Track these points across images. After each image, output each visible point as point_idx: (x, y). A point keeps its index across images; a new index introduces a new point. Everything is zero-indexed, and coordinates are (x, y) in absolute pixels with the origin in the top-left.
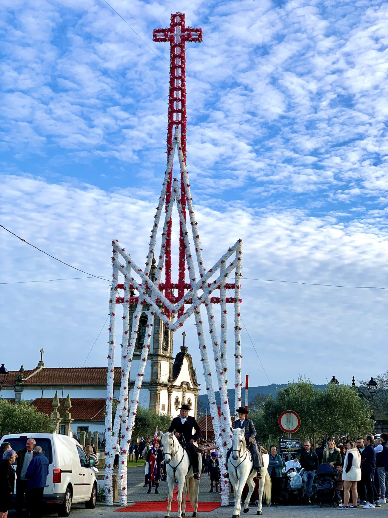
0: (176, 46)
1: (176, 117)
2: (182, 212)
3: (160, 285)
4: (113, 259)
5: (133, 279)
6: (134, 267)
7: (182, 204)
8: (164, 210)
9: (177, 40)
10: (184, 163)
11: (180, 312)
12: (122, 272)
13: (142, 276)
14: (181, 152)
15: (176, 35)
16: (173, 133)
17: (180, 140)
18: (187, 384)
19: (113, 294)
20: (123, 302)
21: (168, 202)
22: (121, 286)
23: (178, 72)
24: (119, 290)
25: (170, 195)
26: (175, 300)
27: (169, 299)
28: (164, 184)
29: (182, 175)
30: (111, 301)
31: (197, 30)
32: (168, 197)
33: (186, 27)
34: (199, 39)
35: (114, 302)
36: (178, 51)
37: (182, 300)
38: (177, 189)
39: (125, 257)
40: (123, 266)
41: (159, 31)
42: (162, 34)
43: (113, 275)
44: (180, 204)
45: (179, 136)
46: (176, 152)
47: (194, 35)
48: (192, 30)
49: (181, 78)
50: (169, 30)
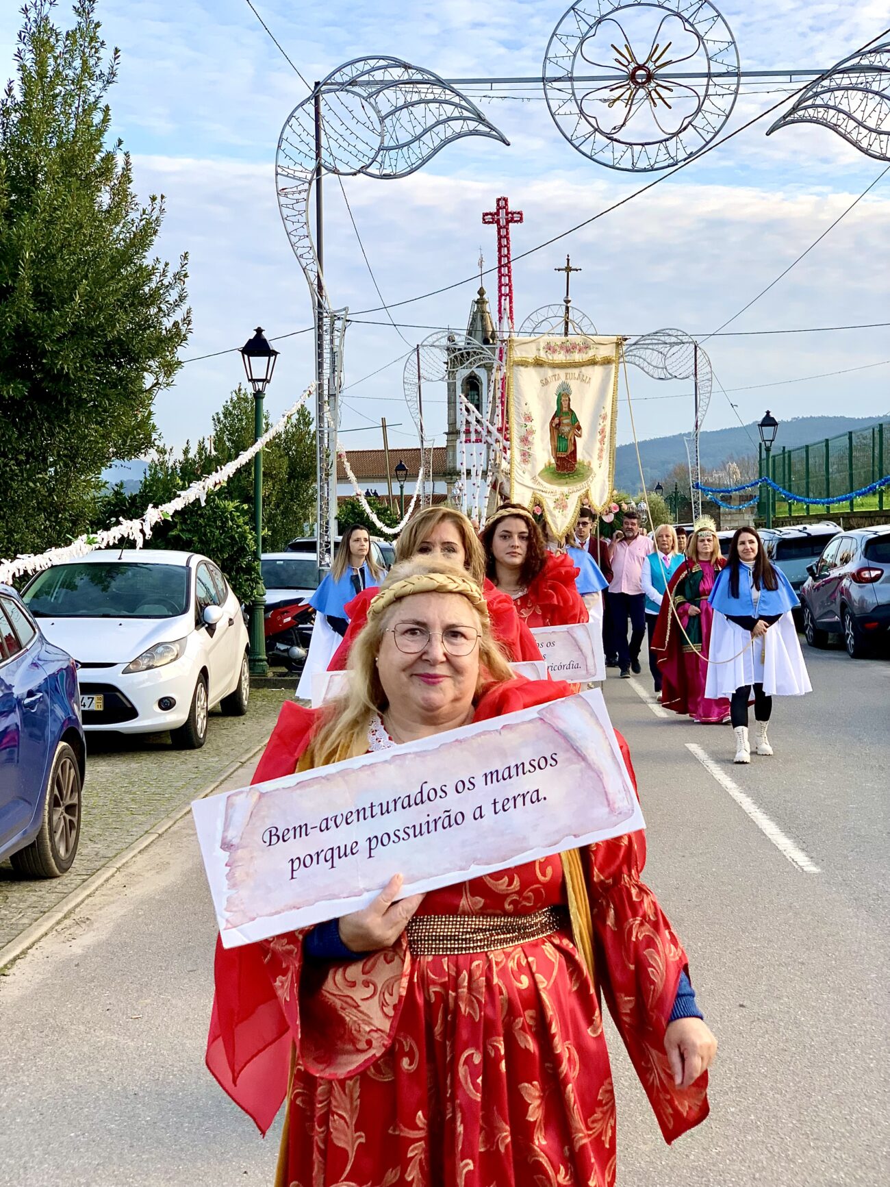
0: (501, 228)
1: (505, 290)
3: (498, 428)
9: (503, 222)
15: (501, 218)
16: (503, 304)
20: (470, 443)
23: (505, 251)
31: (519, 213)
33: (509, 211)
34: (521, 220)
35: (463, 443)
36: (503, 232)
41: (486, 214)
42: (490, 216)
45: (507, 305)
46: (505, 320)
47: (517, 217)
48: (515, 213)
49: (507, 256)
50: (495, 214)
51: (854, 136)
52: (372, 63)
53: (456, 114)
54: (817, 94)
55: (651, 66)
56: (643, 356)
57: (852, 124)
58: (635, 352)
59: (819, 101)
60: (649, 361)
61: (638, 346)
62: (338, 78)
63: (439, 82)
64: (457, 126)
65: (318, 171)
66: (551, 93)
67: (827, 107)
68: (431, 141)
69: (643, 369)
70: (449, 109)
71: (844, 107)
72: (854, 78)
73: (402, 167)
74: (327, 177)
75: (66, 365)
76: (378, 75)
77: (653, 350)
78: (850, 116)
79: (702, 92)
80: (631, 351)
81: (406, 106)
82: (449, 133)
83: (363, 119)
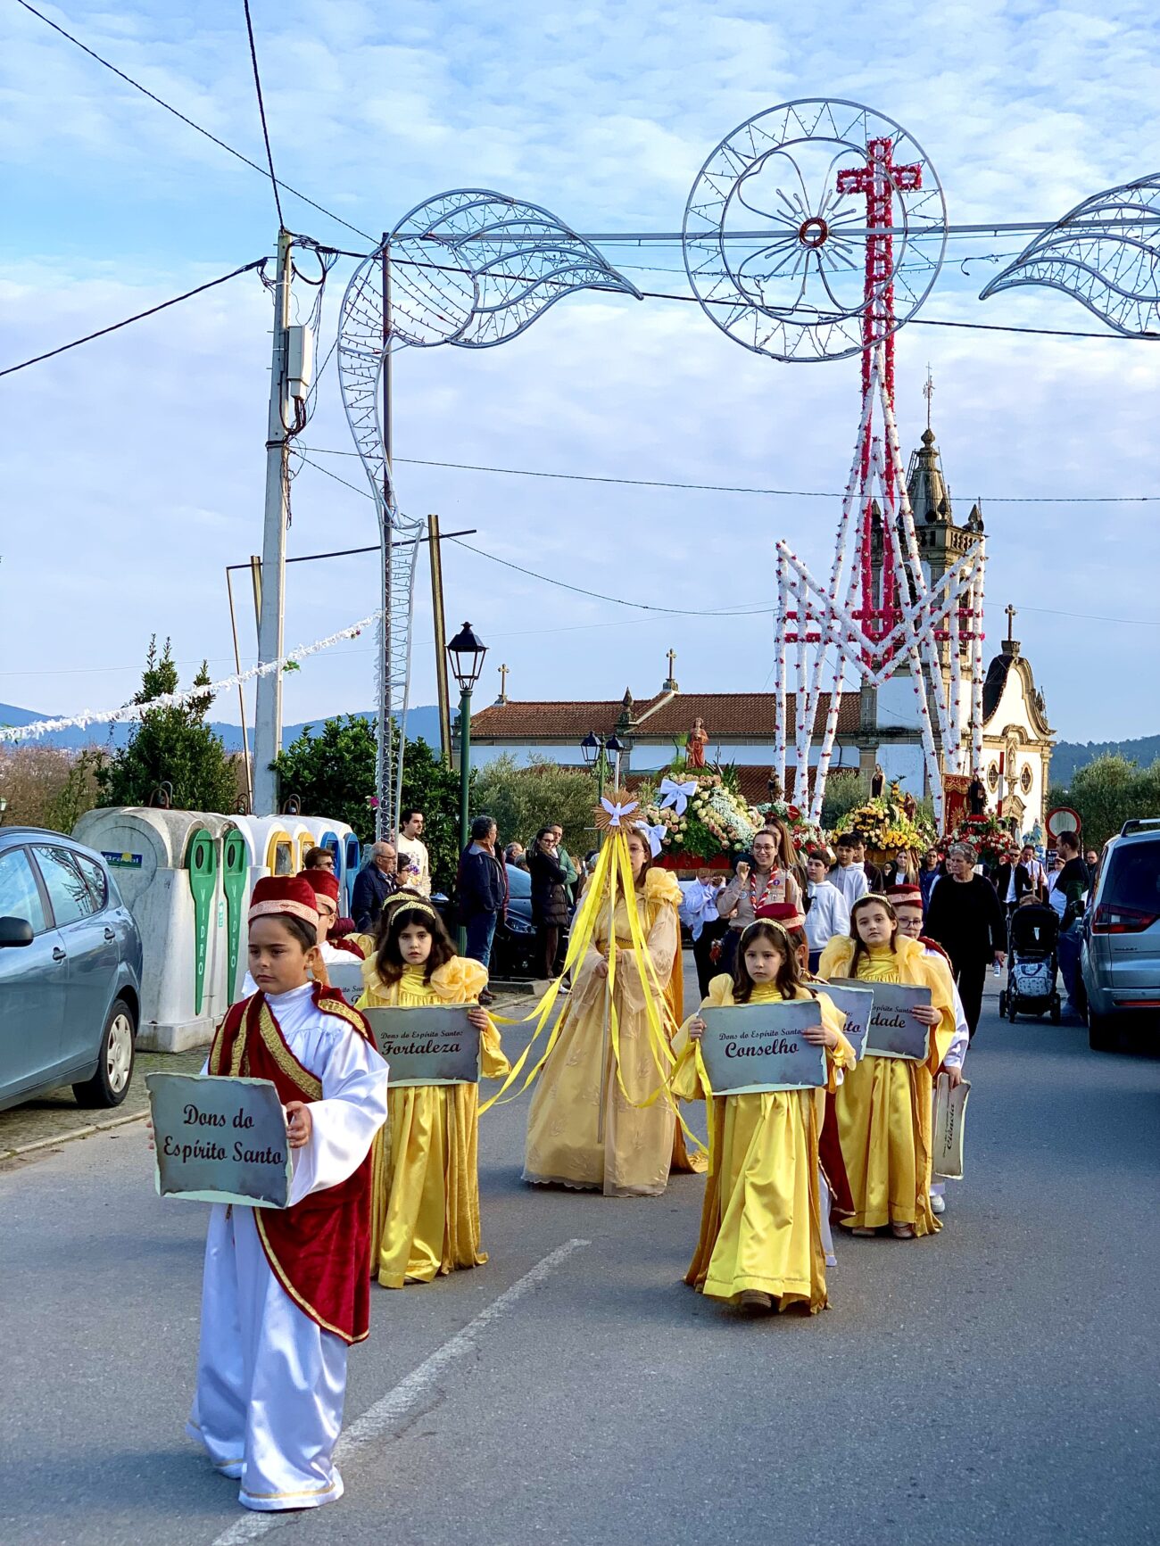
0: (875, 200)
1: (877, 328)
2: (887, 493)
3: (854, 613)
4: (779, 573)
5: (810, 605)
6: (811, 585)
7: (888, 480)
8: (858, 489)
9: (878, 189)
10: (890, 410)
11: (886, 656)
12: (793, 593)
13: (825, 600)
14: (885, 390)
15: (877, 180)
16: (872, 357)
17: (883, 371)
18: (1020, 730)
19: (780, 629)
20: (796, 641)
21: (864, 476)
22: (792, 615)
24: (789, 621)
25: (867, 464)
26: (877, 636)
27: (867, 636)
28: (857, 447)
29: (887, 430)
30: (777, 640)
31: (912, 170)
32: (865, 468)
33: (893, 165)
34: (916, 184)
35: (782, 641)
36: (879, 209)
37: (889, 637)
38: (878, 455)
39: (798, 569)
40: (794, 584)
41: (846, 174)
42: (852, 178)
43: (780, 598)
44: (884, 481)
45: (882, 364)
46: (876, 388)
47: (907, 178)
48: (903, 169)
49: (886, 257)
50: (865, 172)
56: (1090, 262)
58: (1063, 250)
60: (1111, 279)
61: (1075, 231)
69: (1087, 303)
77: (1124, 240)
80: (1050, 245)
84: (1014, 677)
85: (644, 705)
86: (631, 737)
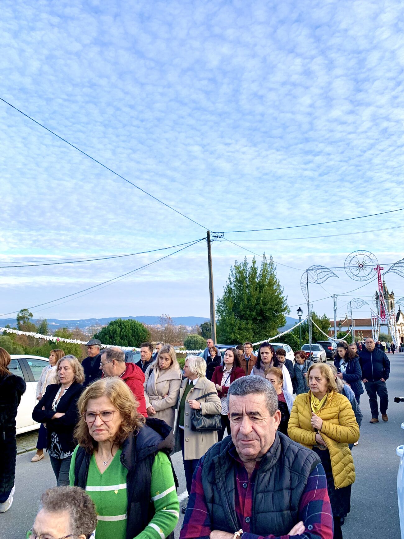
9: (379, 270)
18: (403, 323)
23: (379, 276)
31: (382, 268)
33: (380, 267)
36: (379, 272)
42: (375, 269)
43: (371, 314)
50: (377, 268)
51: (400, 274)
52: (316, 266)
53: (330, 273)
54: (393, 267)
55: (363, 264)
57: (400, 272)
59: (393, 269)
62: (310, 268)
63: (327, 268)
64: (330, 275)
65: (308, 283)
66: (346, 269)
67: (395, 269)
68: (326, 278)
70: (329, 272)
71: (398, 269)
72: (399, 264)
73: (321, 282)
74: (309, 284)
75: (268, 314)
76: (317, 268)
78: (399, 271)
79: (372, 268)
81: (322, 272)
82: (329, 276)
83: (314, 274)
84: (401, 315)
85: (343, 321)
86: (341, 326)
